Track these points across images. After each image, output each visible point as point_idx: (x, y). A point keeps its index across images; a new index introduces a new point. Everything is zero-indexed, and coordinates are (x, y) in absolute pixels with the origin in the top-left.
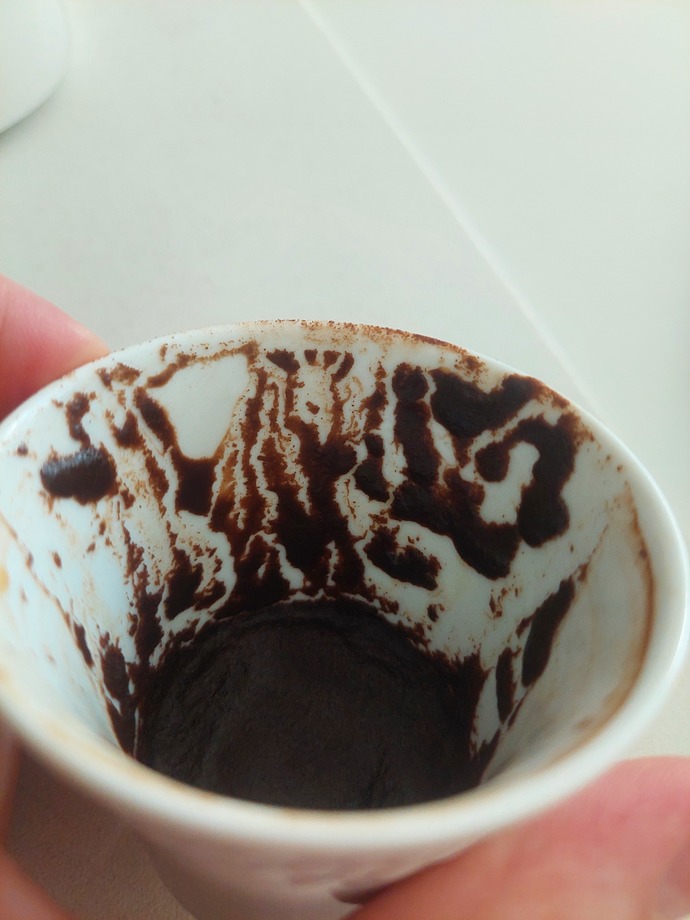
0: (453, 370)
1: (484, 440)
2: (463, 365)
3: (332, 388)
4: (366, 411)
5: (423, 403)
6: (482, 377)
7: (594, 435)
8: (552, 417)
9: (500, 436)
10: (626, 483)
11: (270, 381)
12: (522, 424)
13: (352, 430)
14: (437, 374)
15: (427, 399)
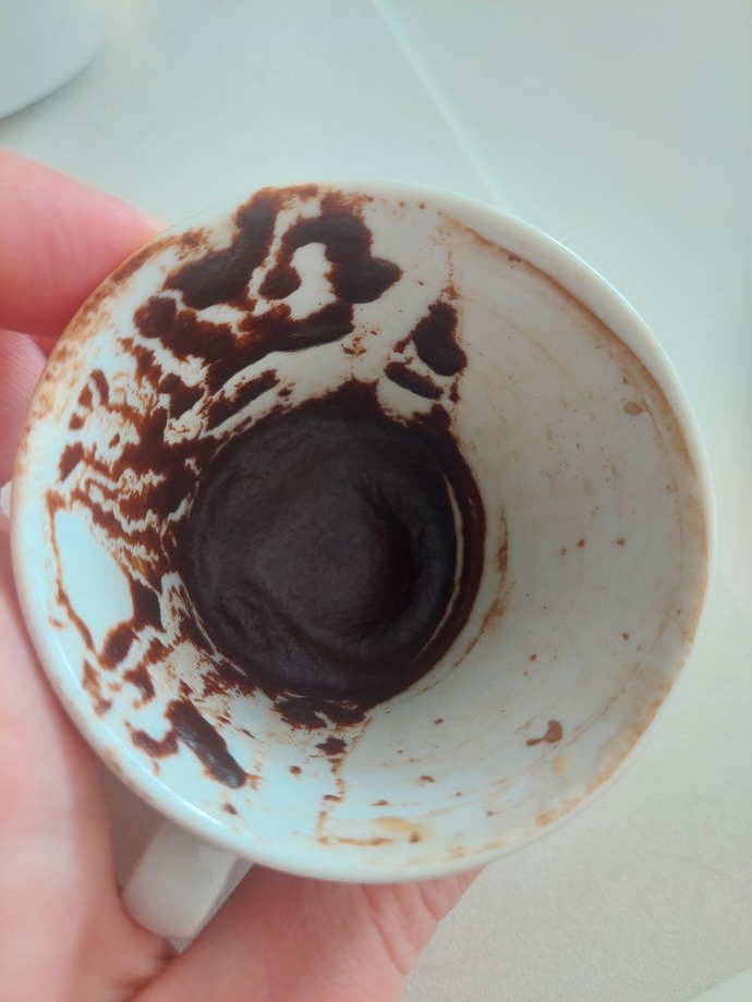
0: (182, 263)
1: (258, 277)
2: (186, 251)
3: (110, 409)
4: (144, 379)
5: (182, 314)
6: (212, 240)
7: (370, 196)
8: (311, 209)
9: (271, 262)
10: (439, 214)
11: (83, 487)
12: (285, 238)
13: (147, 403)
14: (171, 283)
15: (181, 307)
